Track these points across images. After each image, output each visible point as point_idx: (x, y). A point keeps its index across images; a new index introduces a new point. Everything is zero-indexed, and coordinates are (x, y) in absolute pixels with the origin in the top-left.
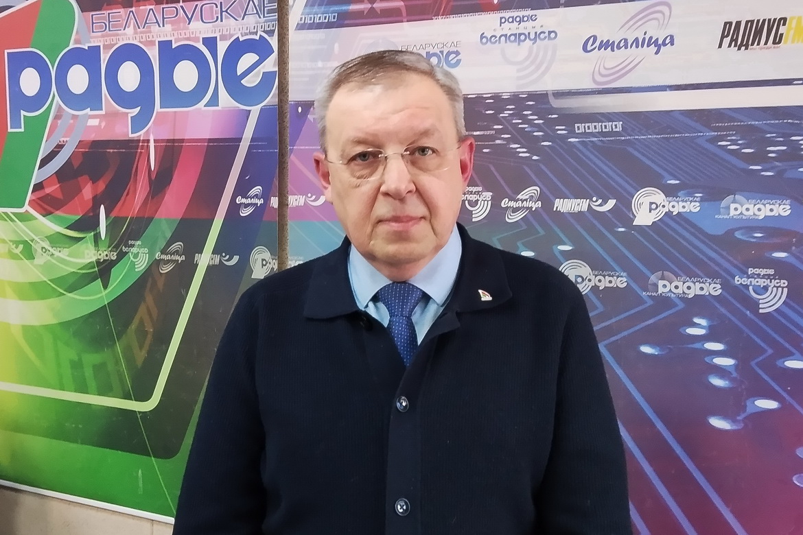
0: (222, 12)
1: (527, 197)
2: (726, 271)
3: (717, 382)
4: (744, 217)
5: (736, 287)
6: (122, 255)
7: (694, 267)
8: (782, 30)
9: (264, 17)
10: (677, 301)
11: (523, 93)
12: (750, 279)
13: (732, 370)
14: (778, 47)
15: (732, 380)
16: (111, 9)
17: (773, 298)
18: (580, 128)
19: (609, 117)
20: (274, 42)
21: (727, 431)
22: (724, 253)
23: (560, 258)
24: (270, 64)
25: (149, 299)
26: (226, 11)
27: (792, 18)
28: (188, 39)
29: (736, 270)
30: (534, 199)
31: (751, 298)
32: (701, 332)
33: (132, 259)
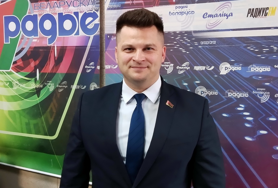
0: (80, 3)
1: (185, 65)
2: (250, 89)
3: (247, 125)
4: (256, 72)
5: (253, 94)
6: (44, 86)
7: (240, 88)
8: (267, 11)
9: (95, 5)
10: (234, 99)
11: (183, 31)
12: (258, 92)
13: (252, 121)
14: (266, 17)
15: (252, 124)
16: (42, 2)
17: (265, 98)
18: (202, 43)
19: (212, 39)
20: (98, 13)
21: (251, 141)
22: (249, 84)
23: (196, 85)
24: (97, 21)
25: (54, 101)
26: (82, 3)
27: (271, 8)
28: (69, 12)
29: (253, 89)
30: (187, 66)
31: (258, 98)
32: (242, 109)
33: (48, 87)
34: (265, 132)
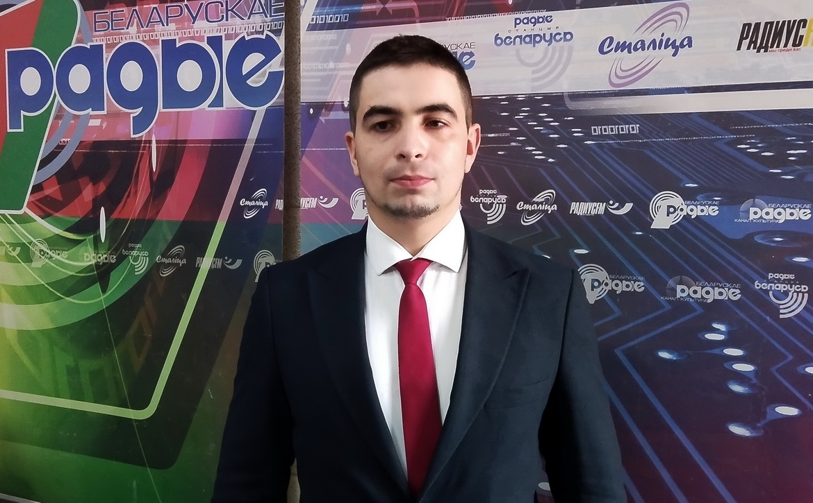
0: (227, 10)
1: (543, 200)
2: (746, 275)
3: (737, 388)
4: (763, 221)
5: (756, 292)
6: (121, 259)
7: (712, 272)
8: (802, 32)
9: (271, 16)
10: (695, 306)
11: (538, 95)
12: (770, 284)
13: (752, 376)
14: (798, 49)
15: (751, 386)
16: (115, 8)
17: (792, 305)
18: (597, 130)
19: (626, 119)
20: (281, 41)
21: (746, 438)
22: (744, 258)
23: (576, 261)
24: (277, 65)
25: (149, 303)
26: (232, 10)
28: (193, 38)
29: (756, 275)
30: (549, 203)
31: (771, 303)
32: (720, 337)
33: (131, 261)
34: (790, 411)
